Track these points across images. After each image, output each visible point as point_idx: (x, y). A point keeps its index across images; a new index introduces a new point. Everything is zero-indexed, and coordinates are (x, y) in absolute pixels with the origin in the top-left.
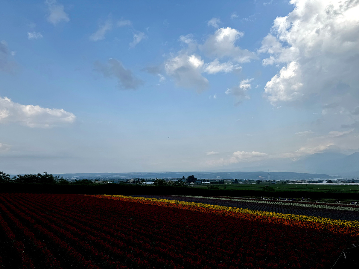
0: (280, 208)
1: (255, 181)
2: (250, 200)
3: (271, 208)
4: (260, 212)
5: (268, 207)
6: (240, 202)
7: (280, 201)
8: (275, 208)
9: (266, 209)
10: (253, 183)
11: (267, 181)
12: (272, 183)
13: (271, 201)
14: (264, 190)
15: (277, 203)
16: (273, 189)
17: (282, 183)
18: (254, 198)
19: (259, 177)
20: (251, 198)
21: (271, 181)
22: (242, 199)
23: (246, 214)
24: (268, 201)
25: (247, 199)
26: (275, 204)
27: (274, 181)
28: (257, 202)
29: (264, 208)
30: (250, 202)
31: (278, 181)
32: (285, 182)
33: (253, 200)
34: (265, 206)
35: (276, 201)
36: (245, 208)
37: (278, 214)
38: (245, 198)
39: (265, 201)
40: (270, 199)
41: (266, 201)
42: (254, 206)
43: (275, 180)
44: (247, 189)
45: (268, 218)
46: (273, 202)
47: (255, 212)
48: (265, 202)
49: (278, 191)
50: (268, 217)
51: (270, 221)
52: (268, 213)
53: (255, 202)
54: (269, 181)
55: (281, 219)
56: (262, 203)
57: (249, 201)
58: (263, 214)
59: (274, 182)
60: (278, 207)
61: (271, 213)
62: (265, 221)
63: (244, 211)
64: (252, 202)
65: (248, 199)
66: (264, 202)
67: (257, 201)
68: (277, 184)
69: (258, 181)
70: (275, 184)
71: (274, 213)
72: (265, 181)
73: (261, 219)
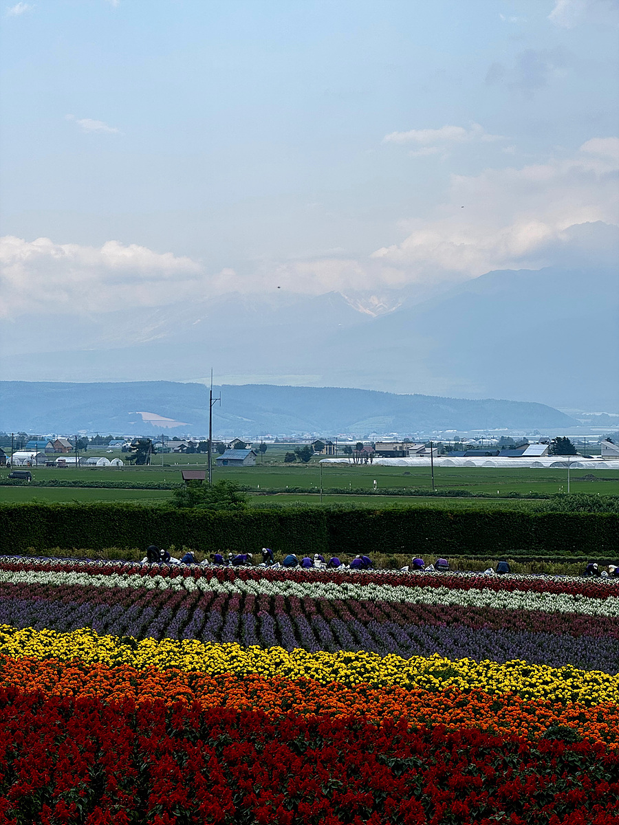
0: (283, 618)
1: (119, 446)
2: (92, 571)
3: (232, 616)
4: (168, 645)
5: (215, 614)
6: (22, 586)
7: (281, 577)
8: (259, 620)
9: (203, 627)
10: (100, 462)
11: (192, 449)
12: (225, 461)
13: (224, 577)
14: (180, 505)
15: (266, 588)
16: (238, 494)
17: (290, 458)
18: (114, 557)
19: (147, 416)
20: (96, 558)
21: (222, 448)
22: (37, 569)
23: (78, 662)
24: (208, 575)
25: (68, 569)
26: (251, 591)
27: (240, 446)
28: (139, 582)
29: (185, 624)
30: (90, 588)
31: (263, 447)
32: (305, 454)
33: (108, 572)
34: (193, 607)
35: (258, 576)
36: (69, 627)
37: (279, 652)
38: (55, 562)
39: (184, 573)
40: (217, 560)
41: (196, 574)
42: (120, 608)
43: (243, 439)
45: (220, 683)
46: (239, 582)
47: (134, 647)
48: (190, 583)
49: (265, 511)
50: (220, 678)
51: (238, 701)
52: (216, 650)
53: (124, 584)
54: (206, 446)
55: (302, 683)
56: (171, 593)
57: (82, 582)
58: (188, 658)
59: (239, 455)
60: (271, 612)
61: (235, 648)
62: (208, 702)
63: (60, 645)
64: (103, 589)
65: (78, 570)
66: (182, 584)
67: (137, 581)
68: (254, 463)
69: (138, 443)
70: (245, 463)
71: (254, 647)
72: (180, 443)
73: (179, 694)
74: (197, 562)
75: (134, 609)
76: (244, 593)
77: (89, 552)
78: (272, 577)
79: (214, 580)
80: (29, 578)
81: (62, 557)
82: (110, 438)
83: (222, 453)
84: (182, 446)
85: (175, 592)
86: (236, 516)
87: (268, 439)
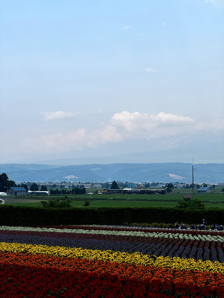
0: (213, 249)
1: (161, 186)
2: (146, 231)
3: (194, 249)
4: (168, 259)
5: (188, 248)
6: (120, 236)
7: (216, 234)
8: (204, 250)
9: (182, 252)
11: (187, 187)
12: (199, 191)
13: (194, 234)
14: (181, 207)
15: (209, 238)
16: (201, 203)
17: (223, 190)
18: (155, 226)
19: (171, 175)
20: (149, 227)
21: (198, 186)
22: (127, 230)
24: (188, 233)
25: (137, 230)
26: (203, 239)
27: (205, 186)
28: (163, 235)
29: (176, 251)
30: (144, 237)
31: (214, 186)
33: (152, 231)
34: (180, 245)
35: (207, 234)
36: (133, 251)
37: (209, 263)
38: (134, 228)
39: (180, 232)
41: (184, 233)
42: (153, 245)
43: (206, 183)
44: (141, 207)
45: (184, 274)
46: (199, 236)
47: (155, 259)
48: (181, 236)
49: (212, 209)
50: (184, 272)
51: (189, 280)
52: (185, 261)
53: (156, 236)
54: (193, 186)
55: (215, 274)
56: (173, 239)
57: (142, 235)
58: (174, 264)
59: (205, 189)
60: (210, 248)
61: (193, 261)
62: (177, 280)
64: (149, 237)
65: (141, 231)
66: (178, 236)
67: (161, 235)
68: (210, 192)
69: (168, 185)
70: (207, 192)
71: (200, 260)
72: (183, 185)
73: (167, 277)
74: (186, 228)
75: (158, 245)
76: (201, 240)
77: (147, 224)
78: (212, 234)
79: (190, 235)
80: (123, 233)
81: (137, 226)
82: (158, 183)
83: (198, 188)
84: (184, 186)
85: (175, 239)
86: (201, 211)
87: (216, 183)
